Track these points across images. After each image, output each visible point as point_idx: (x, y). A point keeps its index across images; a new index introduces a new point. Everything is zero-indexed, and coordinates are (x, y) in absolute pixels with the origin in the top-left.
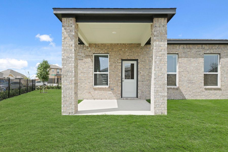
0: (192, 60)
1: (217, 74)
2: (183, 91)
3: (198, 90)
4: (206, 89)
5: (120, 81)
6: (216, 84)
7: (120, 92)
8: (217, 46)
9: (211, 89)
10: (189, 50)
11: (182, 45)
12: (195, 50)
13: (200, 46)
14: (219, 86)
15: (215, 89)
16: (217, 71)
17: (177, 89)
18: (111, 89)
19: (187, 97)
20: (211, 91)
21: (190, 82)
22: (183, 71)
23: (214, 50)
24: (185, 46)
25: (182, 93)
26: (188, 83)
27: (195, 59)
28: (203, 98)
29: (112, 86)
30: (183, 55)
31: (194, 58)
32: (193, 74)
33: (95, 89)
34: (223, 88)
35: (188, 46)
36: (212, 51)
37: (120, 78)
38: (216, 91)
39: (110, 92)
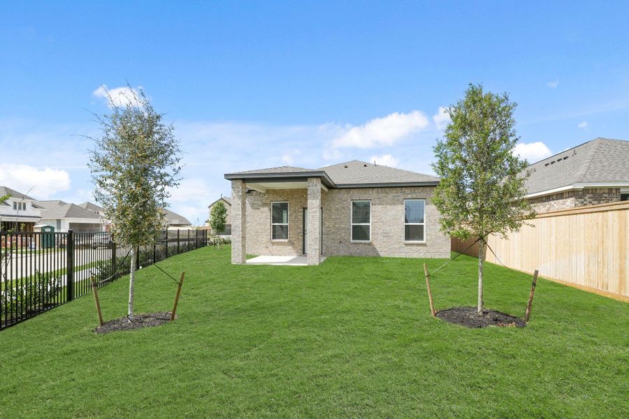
0: (389, 207)
1: (423, 226)
2: (377, 247)
3: (396, 246)
4: (406, 245)
5: (302, 234)
6: (422, 238)
7: (301, 247)
8: (422, 188)
9: (413, 244)
10: (384, 195)
11: (376, 189)
12: (393, 194)
13: (399, 189)
14: (424, 242)
15: (418, 245)
16: (423, 222)
17: (370, 244)
18: (291, 243)
19: (382, 254)
20: (412, 247)
21: (386, 235)
22: (377, 222)
23: (418, 194)
24: (380, 190)
25: (375, 249)
26: (384, 236)
27: (392, 207)
28: (403, 256)
29: (292, 239)
30: (377, 202)
31: (391, 204)
32: (389, 226)
33: (273, 244)
34: (428, 243)
35: (383, 189)
36: (414, 196)
37: (302, 231)
38: (419, 248)
39: (291, 247)
